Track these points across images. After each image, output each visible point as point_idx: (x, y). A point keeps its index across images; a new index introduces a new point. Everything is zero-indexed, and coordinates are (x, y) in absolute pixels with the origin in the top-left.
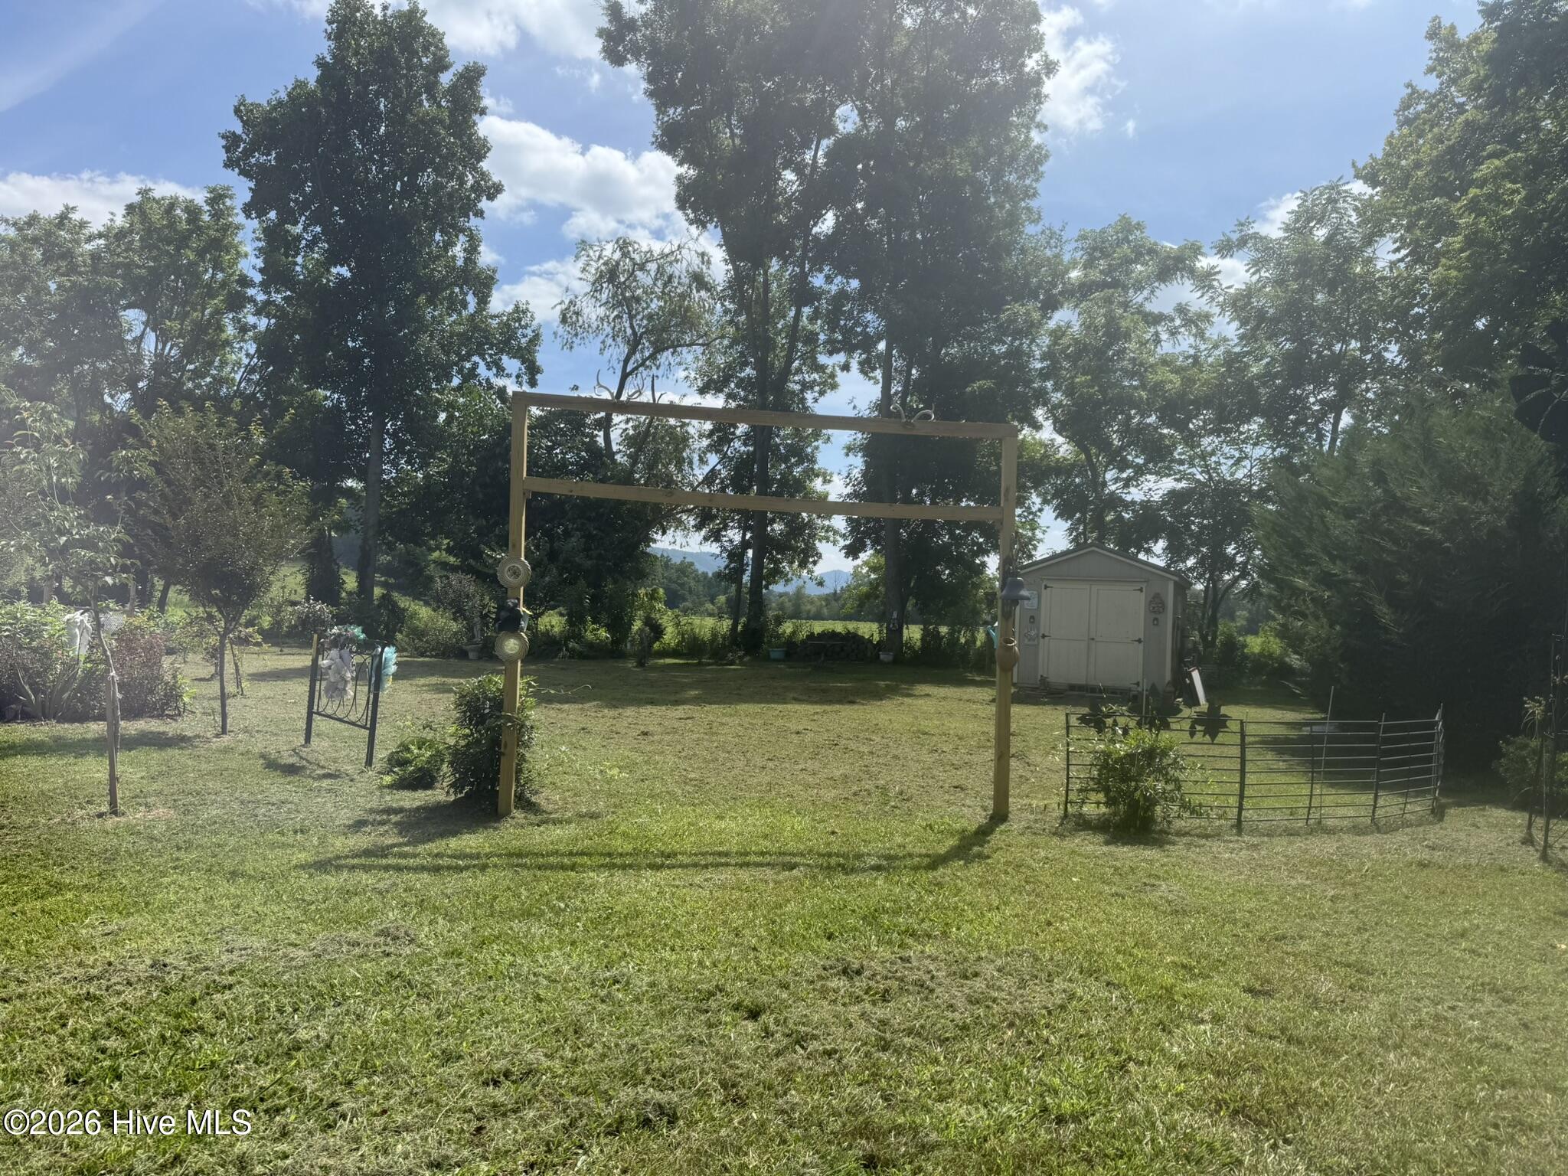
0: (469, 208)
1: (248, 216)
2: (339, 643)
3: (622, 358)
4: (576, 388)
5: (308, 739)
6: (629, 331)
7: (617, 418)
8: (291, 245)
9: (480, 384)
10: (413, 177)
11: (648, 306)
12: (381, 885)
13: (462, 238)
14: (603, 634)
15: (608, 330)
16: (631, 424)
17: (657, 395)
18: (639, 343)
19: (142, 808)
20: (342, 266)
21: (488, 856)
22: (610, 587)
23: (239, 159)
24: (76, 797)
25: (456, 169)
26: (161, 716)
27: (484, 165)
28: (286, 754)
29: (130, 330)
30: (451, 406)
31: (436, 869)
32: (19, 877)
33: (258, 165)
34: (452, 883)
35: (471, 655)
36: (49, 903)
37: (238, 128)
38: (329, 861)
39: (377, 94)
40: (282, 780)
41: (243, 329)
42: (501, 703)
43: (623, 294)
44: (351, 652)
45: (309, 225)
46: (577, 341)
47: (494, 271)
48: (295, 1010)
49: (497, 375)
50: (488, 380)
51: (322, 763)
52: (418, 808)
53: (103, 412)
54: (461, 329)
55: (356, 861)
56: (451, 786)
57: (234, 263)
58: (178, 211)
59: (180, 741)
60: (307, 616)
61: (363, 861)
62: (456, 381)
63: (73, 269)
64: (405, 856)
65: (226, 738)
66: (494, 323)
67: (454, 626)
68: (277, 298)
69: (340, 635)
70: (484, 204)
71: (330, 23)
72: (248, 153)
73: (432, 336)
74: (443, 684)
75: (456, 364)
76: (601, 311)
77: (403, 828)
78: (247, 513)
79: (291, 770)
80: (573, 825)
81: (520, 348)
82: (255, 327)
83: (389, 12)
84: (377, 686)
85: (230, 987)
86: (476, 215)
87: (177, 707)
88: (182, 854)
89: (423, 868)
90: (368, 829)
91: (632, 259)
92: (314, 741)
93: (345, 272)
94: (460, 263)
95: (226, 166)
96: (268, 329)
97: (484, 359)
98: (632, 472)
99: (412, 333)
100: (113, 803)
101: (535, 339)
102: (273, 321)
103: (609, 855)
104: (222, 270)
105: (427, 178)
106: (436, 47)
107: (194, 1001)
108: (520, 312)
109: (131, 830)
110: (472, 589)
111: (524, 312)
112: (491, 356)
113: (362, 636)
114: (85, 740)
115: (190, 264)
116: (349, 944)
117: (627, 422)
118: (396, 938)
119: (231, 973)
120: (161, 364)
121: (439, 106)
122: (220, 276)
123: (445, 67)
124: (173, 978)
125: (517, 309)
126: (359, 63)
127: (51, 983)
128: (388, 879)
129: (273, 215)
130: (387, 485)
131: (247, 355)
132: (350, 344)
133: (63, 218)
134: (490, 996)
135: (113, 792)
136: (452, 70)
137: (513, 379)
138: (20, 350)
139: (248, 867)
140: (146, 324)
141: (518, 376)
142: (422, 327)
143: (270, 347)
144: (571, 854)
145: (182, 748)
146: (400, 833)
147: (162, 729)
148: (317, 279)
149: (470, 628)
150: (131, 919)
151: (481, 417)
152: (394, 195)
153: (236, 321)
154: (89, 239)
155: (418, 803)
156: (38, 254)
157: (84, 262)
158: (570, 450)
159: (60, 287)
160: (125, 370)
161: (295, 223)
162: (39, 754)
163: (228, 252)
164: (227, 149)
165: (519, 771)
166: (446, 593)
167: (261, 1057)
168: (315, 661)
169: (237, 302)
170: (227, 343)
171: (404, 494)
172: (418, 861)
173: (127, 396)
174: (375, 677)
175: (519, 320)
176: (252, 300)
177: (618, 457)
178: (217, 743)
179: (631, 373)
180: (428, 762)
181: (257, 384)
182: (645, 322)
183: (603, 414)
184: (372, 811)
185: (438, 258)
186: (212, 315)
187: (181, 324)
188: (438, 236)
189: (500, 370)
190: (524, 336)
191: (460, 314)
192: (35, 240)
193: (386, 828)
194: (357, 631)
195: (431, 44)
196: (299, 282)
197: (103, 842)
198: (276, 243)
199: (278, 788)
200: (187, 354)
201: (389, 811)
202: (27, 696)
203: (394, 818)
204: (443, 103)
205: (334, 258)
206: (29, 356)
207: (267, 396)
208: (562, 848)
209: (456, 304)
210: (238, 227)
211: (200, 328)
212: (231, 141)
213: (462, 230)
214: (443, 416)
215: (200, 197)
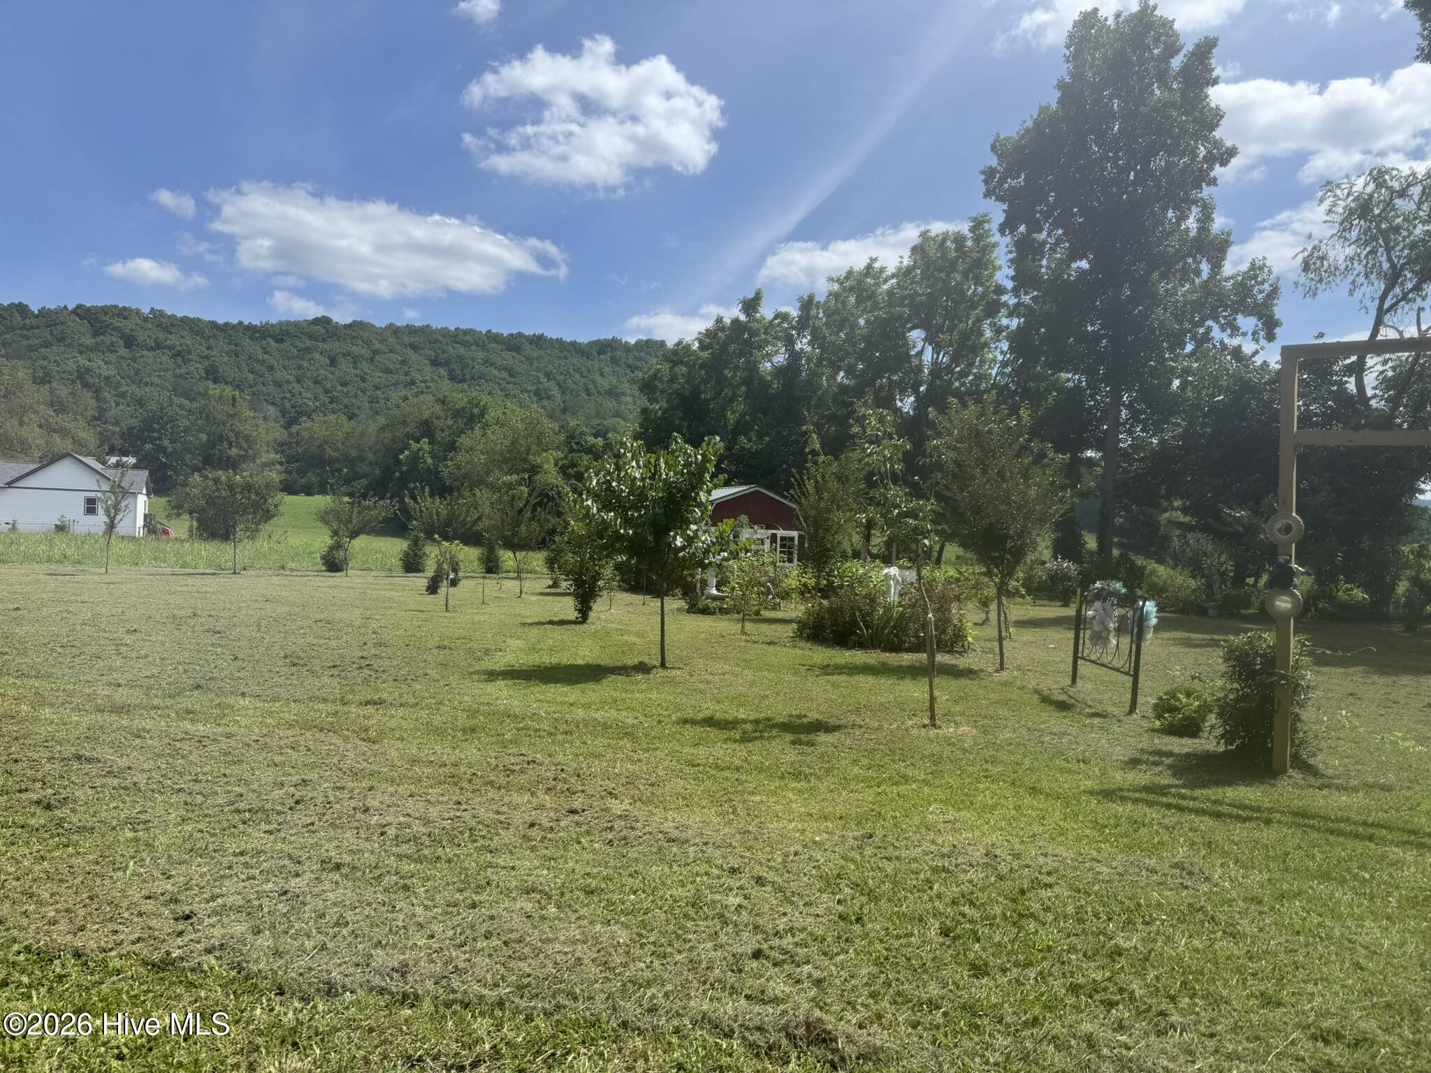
0: (1202, 178)
1: (1003, 234)
2: (1101, 596)
3: (1380, 293)
4: (1321, 335)
5: (1074, 681)
6: (1386, 266)
7: (1371, 361)
8: (1038, 249)
9: (1214, 347)
10: (1145, 161)
11: (1410, 233)
12: (1166, 821)
13: (1195, 210)
14: (1360, 594)
15: (1359, 268)
16: (1390, 364)
17: (1424, 327)
18: (1399, 275)
19: (953, 724)
20: (1081, 259)
21: (1271, 811)
22: (1367, 544)
23: (995, 188)
24: (905, 710)
25: (1189, 144)
26: (951, 652)
27: (1217, 134)
28: (1056, 692)
29: (914, 347)
30: (1186, 371)
31: (1218, 815)
32: (878, 766)
33: (1011, 189)
34: (1239, 831)
35: (1211, 612)
36: (903, 789)
37: (993, 161)
38: (1114, 791)
39: (1111, 97)
40: (1057, 714)
41: (998, 330)
42: (1274, 659)
43: (1378, 227)
44: (1113, 605)
45: (1052, 230)
46: (1321, 287)
47: (1229, 234)
48: (1110, 919)
49: (1231, 336)
50: (1222, 342)
51: (1089, 703)
52: (1188, 755)
53: (895, 414)
54: (1195, 297)
55: (1137, 795)
56: (1223, 736)
57: (991, 276)
58: (949, 243)
59: (969, 673)
60: (1056, 573)
61: (1144, 795)
62: (1189, 348)
63: (875, 307)
64: (1183, 797)
65: (1004, 674)
66: (1229, 285)
67: (1193, 584)
68: (1026, 299)
69: (1102, 589)
70: (1218, 170)
71: (1068, 47)
72: (1002, 181)
73: (1165, 309)
74: (1188, 639)
75: (1189, 331)
76: (1350, 251)
77: (1176, 770)
78: (1018, 485)
79: (1063, 706)
80: (1361, 794)
81: (1256, 305)
82: (1007, 327)
83: (1121, 19)
84: (1139, 638)
85: (1050, 886)
86: (1208, 184)
87: (963, 646)
88: (989, 766)
89: (1203, 812)
90: (1143, 767)
91: (1388, 188)
92: (1079, 683)
93: (1084, 264)
94: (1193, 233)
95: (985, 196)
96: (1018, 327)
97: (1218, 322)
98: (1392, 417)
99: (1146, 309)
100: (932, 717)
101: (1274, 292)
102: (1022, 320)
103: (1414, 832)
104: (982, 285)
105: (1159, 162)
106: (1167, 35)
107: (1023, 892)
108: (1256, 269)
109: (948, 741)
110: (1210, 547)
111: (1261, 268)
112: (1225, 317)
113: (1123, 591)
114: (900, 666)
115: (958, 284)
116: (1147, 870)
117: (1385, 362)
118: (1190, 873)
119: (1049, 874)
120: (936, 369)
121: (1171, 89)
122: (980, 289)
123: (1177, 51)
124: (1002, 867)
125: (1253, 266)
126: (1095, 74)
127: (916, 852)
128: (1171, 818)
129: (1022, 228)
130: (1125, 454)
131: (1002, 352)
132: (1089, 328)
133: (869, 267)
134: (1304, 951)
135: (932, 709)
136: (1184, 52)
137: (1250, 336)
138: (842, 374)
139: (1045, 785)
140: (925, 340)
141: (1254, 333)
142: (1155, 301)
143: (1020, 342)
144: (1365, 824)
145: (971, 679)
146: (1174, 775)
147: (954, 662)
148: (1059, 276)
149: (1209, 586)
150: (962, 814)
151: (1217, 379)
152: (1128, 185)
153: (993, 325)
154: (886, 281)
155: (1185, 750)
156: (852, 299)
157: (883, 299)
158: (1315, 401)
159: (867, 322)
160: (911, 379)
161: (1040, 231)
162: (873, 675)
163: (986, 269)
164: (986, 182)
165: (1295, 731)
166: (1184, 551)
167: (1090, 953)
168: (1079, 611)
169: (993, 309)
170: (986, 345)
171: (1140, 460)
172: (1197, 805)
173: (912, 399)
174: (1136, 627)
175: (1256, 277)
176: (1005, 305)
177: (1373, 403)
178: (999, 677)
179: (1389, 310)
180: (1195, 712)
181: (1010, 375)
182: (1406, 252)
183: (1354, 358)
184: (1143, 751)
185: (1171, 234)
186: (974, 323)
187: (951, 335)
188: (1170, 214)
189: (1235, 330)
190: (1261, 292)
191: (1193, 282)
192: (851, 289)
193: (1160, 769)
194: (1118, 586)
195: (1161, 35)
196: (1044, 282)
197: (930, 749)
198: (1026, 252)
199: (1054, 721)
200: (955, 359)
201: (1160, 753)
202: (861, 630)
203: (1168, 761)
204: (1175, 87)
205: (1074, 255)
206: (847, 378)
207: (1018, 384)
208: (1353, 815)
209: (1187, 274)
210: (994, 245)
211: (965, 336)
212: (989, 174)
213: (1195, 202)
214: (1176, 383)
215: (964, 228)
